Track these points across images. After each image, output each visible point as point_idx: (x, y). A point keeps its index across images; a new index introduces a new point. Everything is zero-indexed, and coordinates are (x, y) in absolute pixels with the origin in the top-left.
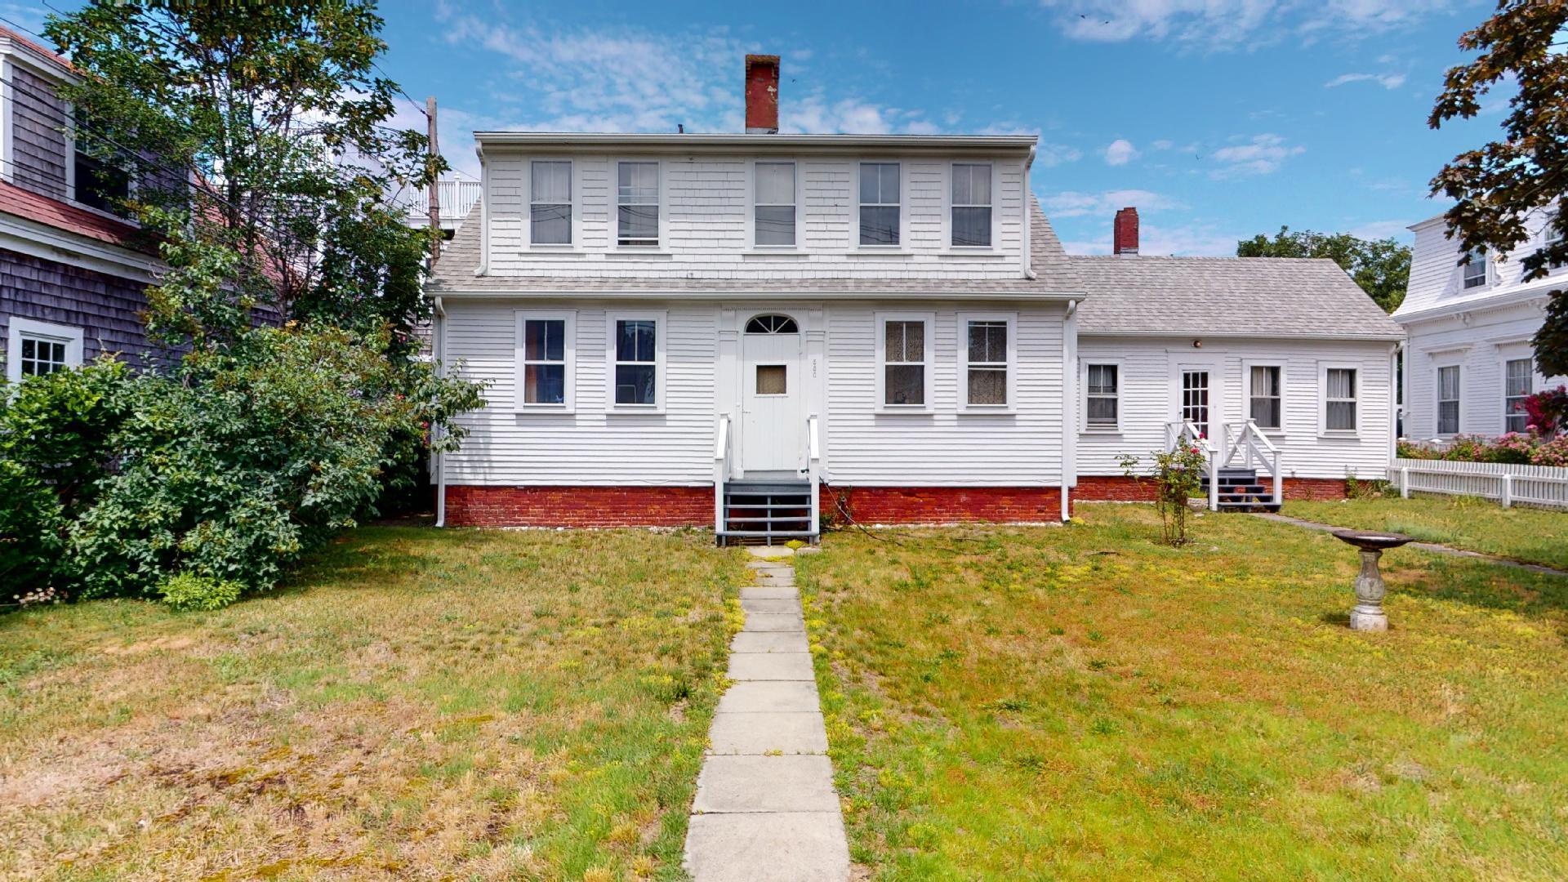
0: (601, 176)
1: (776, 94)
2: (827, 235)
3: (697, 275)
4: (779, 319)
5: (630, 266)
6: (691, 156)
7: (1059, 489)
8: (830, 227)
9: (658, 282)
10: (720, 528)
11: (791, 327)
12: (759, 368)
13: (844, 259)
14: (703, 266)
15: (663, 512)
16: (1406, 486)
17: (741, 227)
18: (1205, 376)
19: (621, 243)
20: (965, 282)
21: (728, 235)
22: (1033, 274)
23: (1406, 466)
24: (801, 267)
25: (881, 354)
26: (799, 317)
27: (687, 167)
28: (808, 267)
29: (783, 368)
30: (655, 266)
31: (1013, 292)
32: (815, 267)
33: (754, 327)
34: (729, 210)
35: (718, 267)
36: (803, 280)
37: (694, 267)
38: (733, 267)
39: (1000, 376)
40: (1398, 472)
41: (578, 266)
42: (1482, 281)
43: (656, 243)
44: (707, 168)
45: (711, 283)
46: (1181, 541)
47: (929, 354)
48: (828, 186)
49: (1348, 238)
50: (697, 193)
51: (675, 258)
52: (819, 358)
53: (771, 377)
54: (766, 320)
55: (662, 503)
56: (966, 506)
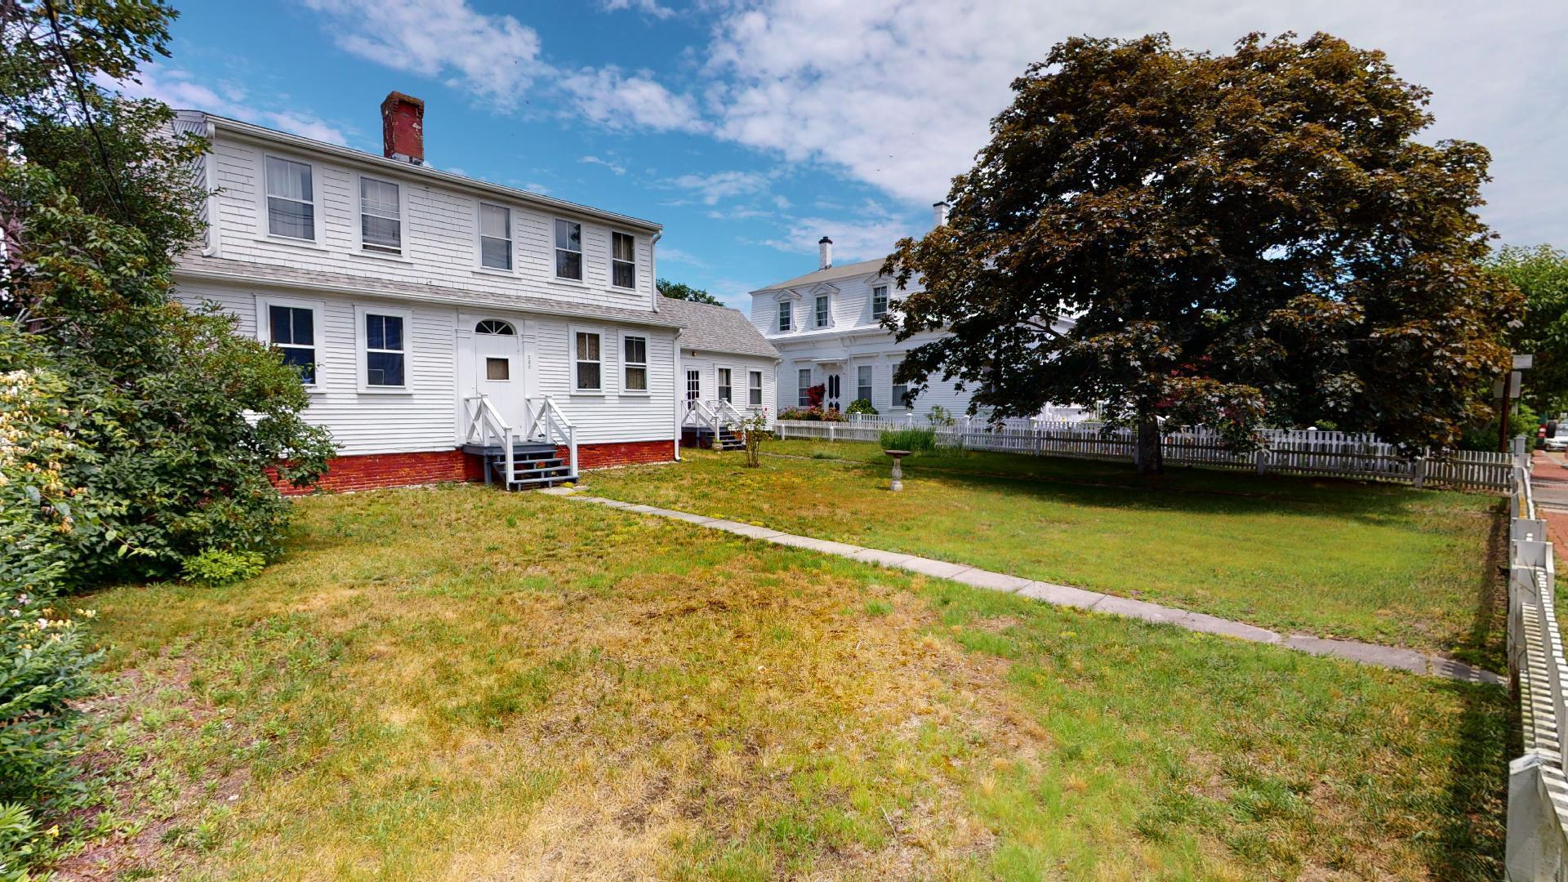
0: (344, 185)
1: (420, 131)
2: (533, 266)
3: (435, 283)
4: (499, 324)
5: (375, 268)
6: (427, 185)
7: (673, 441)
8: (536, 261)
9: (403, 286)
10: (510, 479)
11: (508, 331)
12: (489, 360)
13: (546, 285)
14: (440, 277)
15: (413, 473)
16: (784, 434)
17: (470, 250)
18: (697, 373)
19: (365, 247)
20: (622, 310)
21: (459, 255)
22: (658, 310)
23: (783, 424)
24: (516, 287)
25: (573, 354)
26: (517, 324)
27: (423, 194)
28: (521, 287)
29: (506, 361)
30: (397, 272)
31: (643, 320)
32: (525, 288)
33: (481, 329)
34: (460, 235)
35: (453, 279)
36: (518, 297)
37: (432, 276)
38: (465, 280)
39: (642, 372)
40: (780, 427)
41: (322, 261)
42: (788, 328)
43: (399, 252)
44: (440, 198)
45: (449, 291)
46: (757, 466)
47: (602, 355)
48: (534, 230)
49: (684, 287)
50: (433, 217)
51: (415, 267)
52: (532, 354)
53: (499, 368)
54: (489, 323)
55: (411, 466)
56: (625, 454)
